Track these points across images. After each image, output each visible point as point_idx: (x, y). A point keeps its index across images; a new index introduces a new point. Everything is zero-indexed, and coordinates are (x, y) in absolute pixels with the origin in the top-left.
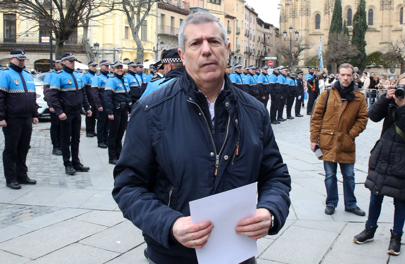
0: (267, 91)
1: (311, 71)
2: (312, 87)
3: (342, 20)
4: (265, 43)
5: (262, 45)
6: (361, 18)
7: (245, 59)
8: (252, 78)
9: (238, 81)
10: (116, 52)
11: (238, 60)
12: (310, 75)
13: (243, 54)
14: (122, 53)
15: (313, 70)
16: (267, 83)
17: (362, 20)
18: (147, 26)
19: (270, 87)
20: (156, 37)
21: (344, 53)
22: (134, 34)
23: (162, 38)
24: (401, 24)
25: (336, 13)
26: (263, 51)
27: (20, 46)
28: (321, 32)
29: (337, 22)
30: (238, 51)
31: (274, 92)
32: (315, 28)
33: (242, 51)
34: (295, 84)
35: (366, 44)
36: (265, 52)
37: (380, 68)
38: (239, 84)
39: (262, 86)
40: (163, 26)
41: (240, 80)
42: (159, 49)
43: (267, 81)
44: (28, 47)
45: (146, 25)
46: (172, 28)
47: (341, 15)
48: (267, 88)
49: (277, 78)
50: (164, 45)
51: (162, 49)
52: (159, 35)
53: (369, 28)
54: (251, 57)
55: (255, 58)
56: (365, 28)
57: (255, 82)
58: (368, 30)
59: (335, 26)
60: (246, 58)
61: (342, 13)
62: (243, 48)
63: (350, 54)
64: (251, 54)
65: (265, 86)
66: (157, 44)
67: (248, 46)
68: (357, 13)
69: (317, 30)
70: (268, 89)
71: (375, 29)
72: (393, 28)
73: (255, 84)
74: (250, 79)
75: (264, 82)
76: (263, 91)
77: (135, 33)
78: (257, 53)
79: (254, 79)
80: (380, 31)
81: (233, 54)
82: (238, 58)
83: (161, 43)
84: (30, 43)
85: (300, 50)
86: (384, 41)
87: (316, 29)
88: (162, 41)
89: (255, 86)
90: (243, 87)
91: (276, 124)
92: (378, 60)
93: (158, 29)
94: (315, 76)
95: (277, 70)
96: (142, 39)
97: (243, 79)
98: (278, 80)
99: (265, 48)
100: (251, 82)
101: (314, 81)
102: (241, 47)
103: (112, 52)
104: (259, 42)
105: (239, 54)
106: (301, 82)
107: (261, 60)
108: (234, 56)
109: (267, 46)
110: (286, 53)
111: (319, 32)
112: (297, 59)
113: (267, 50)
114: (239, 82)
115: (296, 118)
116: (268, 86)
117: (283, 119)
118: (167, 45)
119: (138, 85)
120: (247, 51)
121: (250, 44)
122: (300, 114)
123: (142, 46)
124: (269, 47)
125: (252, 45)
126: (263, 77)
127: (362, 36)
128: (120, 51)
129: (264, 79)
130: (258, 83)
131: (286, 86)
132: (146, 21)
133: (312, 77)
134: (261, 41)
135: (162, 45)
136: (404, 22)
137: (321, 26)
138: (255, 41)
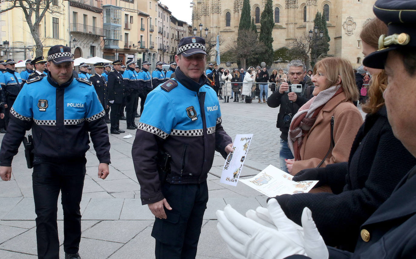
2: (211, 81)
3: (251, 18)
5: (176, 42)
6: (269, 16)
7: (159, 56)
8: (146, 74)
10: (27, 50)
11: (152, 56)
13: (157, 51)
14: (33, 51)
17: (269, 18)
18: (58, 24)
20: (69, 35)
21: (252, 49)
22: (33, 32)
23: (75, 36)
24: (304, 22)
25: (245, 11)
28: (231, 29)
29: (246, 20)
30: (152, 48)
33: (156, 47)
35: (273, 41)
37: (286, 62)
38: (132, 80)
39: (157, 81)
40: (75, 24)
41: (134, 76)
42: (72, 47)
43: (162, 76)
45: (58, 22)
46: (85, 26)
47: (249, 13)
50: (77, 42)
51: (75, 46)
52: (71, 33)
53: (275, 26)
54: (166, 53)
55: (169, 55)
56: (272, 26)
57: (149, 78)
58: (274, 27)
59: (244, 23)
60: (161, 55)
61: (251, 11)
62: (157, 45)
63: (258, 50)
64: (166, 51)
66: (70, 42)
67: (162, 44)
68: (265, 11)
69: (228, 28)
71: (281, 26)
72: (298, 26)
75: (160, 77)
77: (34, 30)
78: (171, 50)
80: (285, 28)
81: (147, 51)
82: (152, 55)
83: (74, 41)
85: (211, 46)
86: (289, 38)
87: (226, 26)
88: (75, 39)
92: (284, 56)
93: (70, 27)
94: (215, 71)
95: (173, 65)
96: (54, 37)
100: (145, 78)
101: (213, 76)
102: (155, 44)
103: (23, 50)
104: (173, 40)
105: (153, 50)
108: (148, 53)
111: (230, 29)
118: (80, 42)
119: (16, 83)
120: (161, 48)
121: (164, 41)
123: (41, 44)
125: (166, 42)
126: (158, 73)
127: (269, 33)
128: (31, 49)
132: (58, 19)
133: (211, 72)
134: (175, 38)
135: (75, 43)
136: (307, 20)
137: (231, 23)
138: (169, 38)
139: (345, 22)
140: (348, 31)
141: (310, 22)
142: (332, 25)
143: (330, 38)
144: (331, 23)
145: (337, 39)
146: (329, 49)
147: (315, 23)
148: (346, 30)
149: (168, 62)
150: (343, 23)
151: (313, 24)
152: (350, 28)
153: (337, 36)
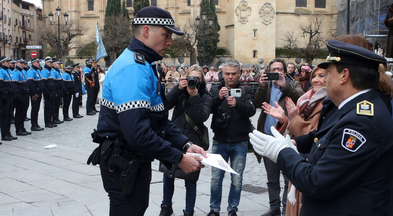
0: (40, 88)
1: (88, 64)
2: (91, 82)
4: (24, 28)
5: (21, 30)
8: (21, 74)
9: (6, 78)
12: (88, 68)
15: (91, 62)
16: (39, 78)
19: (42, 84)
24: (188, 6)
26: (22, 38)
28: (95, 14)
29: (114, 3)
31: (47, 90)
32: (87, 9)
34: (72, 79)
36: (24, 40)
37: (167, 57)
38: (6, 81)
39: (32, 82)
41: (9, 76)
43: (38, 76)
48: (39, 84)
49: (49, 72)
54: (8, 45)
55: (12, 47)
57: (25, 78)
59: (112, 7)
60: (1, 47)
64: (7, 42)
65: (37, 82)
67: (2, 32)
69: (90, 12)
70: (41, 87)
72: (180, 11)
73: (25, 81)
74: (19, 75)
75: (35, 77)
76: (34, 88)
78: (14, 41)
79: (23, 74)
85: (71, 37)
87: (89, 10)
89: (25, 84)
90: (12, 84)
91: (52, 127)
94: (94, 70)
95: (49, 63)
97: (10, 75)
98: (51, 75)
99: (24, 33)
100: (20, 78)
101: (93, 75)
104: (17, 27)
106: (78, 77)
107: (20, 49)
109: (27, 32)
110: (53, 41)
111: (93, 14)
112: (68, 48)
113: (28, 37)
114: (8, 79)
115: (74, 119)
116: (39, 82)
117: (59, 121)
121: (5, 29)
122: (79, 115)
124: (30, 33)
125: (7, 31)
126: (33, 72)
129: (35, 74)
130: (27, 79)
131: (60, 82)
133: (90, 70)
134: (18, 25)
136: (192, 4)
137: (95, 6)
138: (11, 25)
139: (238, 7)
140: (242, 18)
141: (195, 6)
142: (223, 11)
143: (221, 27)
144: (221, 8)
145: (229, 27)
146: (219, 41)
147: (201, 7)
148: (239, 17)
149: (11, 57)
150: (235, 8)
151: (199, 9)
152: (244, 14)
153: (229, 24)
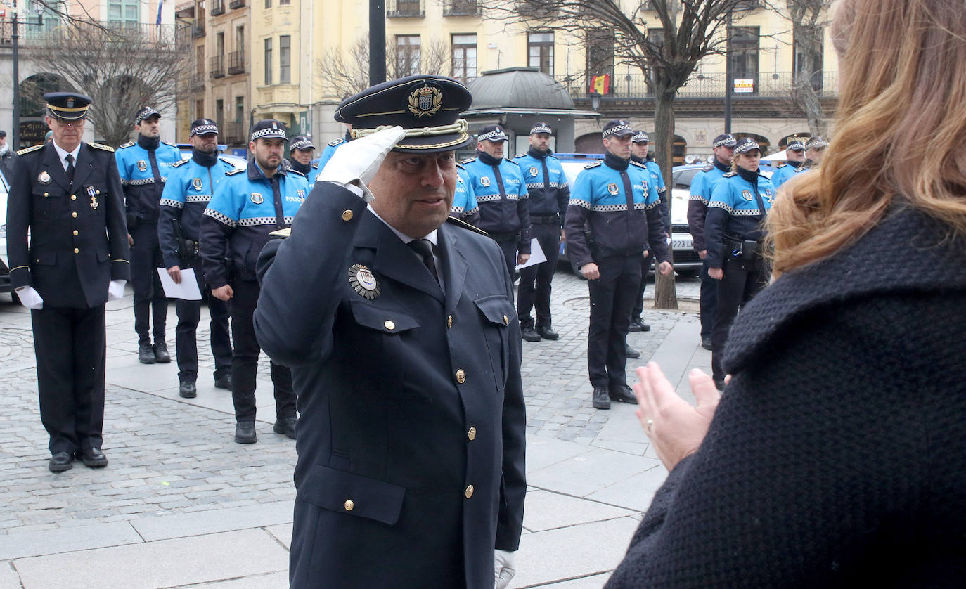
27: (683, 102)
44: (703, 105)
84: (706, 96)
